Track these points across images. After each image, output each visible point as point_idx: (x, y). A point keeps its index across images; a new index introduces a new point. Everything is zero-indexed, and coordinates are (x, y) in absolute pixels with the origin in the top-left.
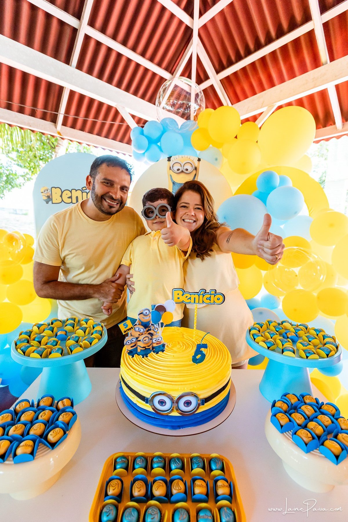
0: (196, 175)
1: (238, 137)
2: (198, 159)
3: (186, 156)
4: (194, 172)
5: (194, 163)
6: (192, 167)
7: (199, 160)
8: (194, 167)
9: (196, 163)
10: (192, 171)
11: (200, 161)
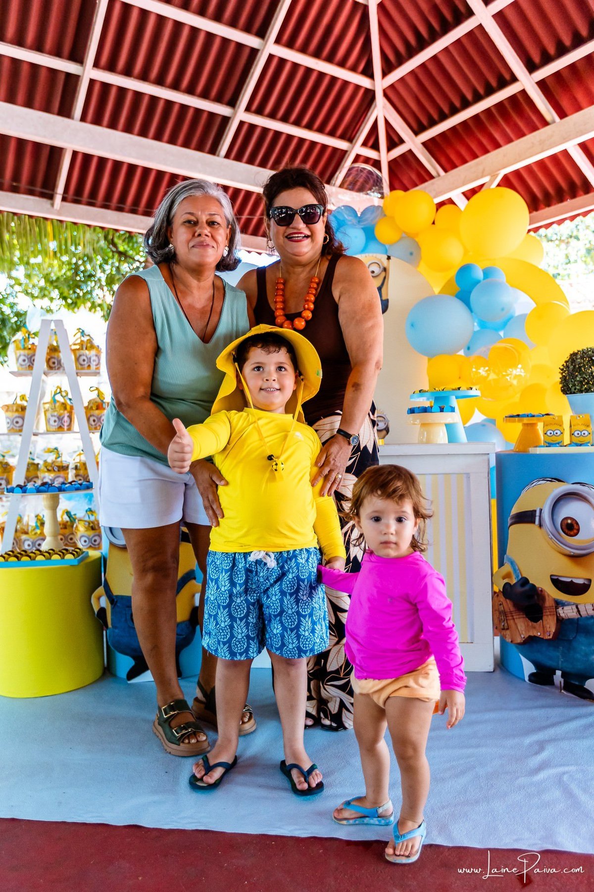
0: (385, 278)
1: (435, 223)
2: (386, 257)
3: (371, 255)
4: (383, 274)
5: (382, 263)
6: (380, 268)
7: (389, 258)
8: (382, 267)
9: (385, 262)
10: (380, 274)
11: (390, 260)
